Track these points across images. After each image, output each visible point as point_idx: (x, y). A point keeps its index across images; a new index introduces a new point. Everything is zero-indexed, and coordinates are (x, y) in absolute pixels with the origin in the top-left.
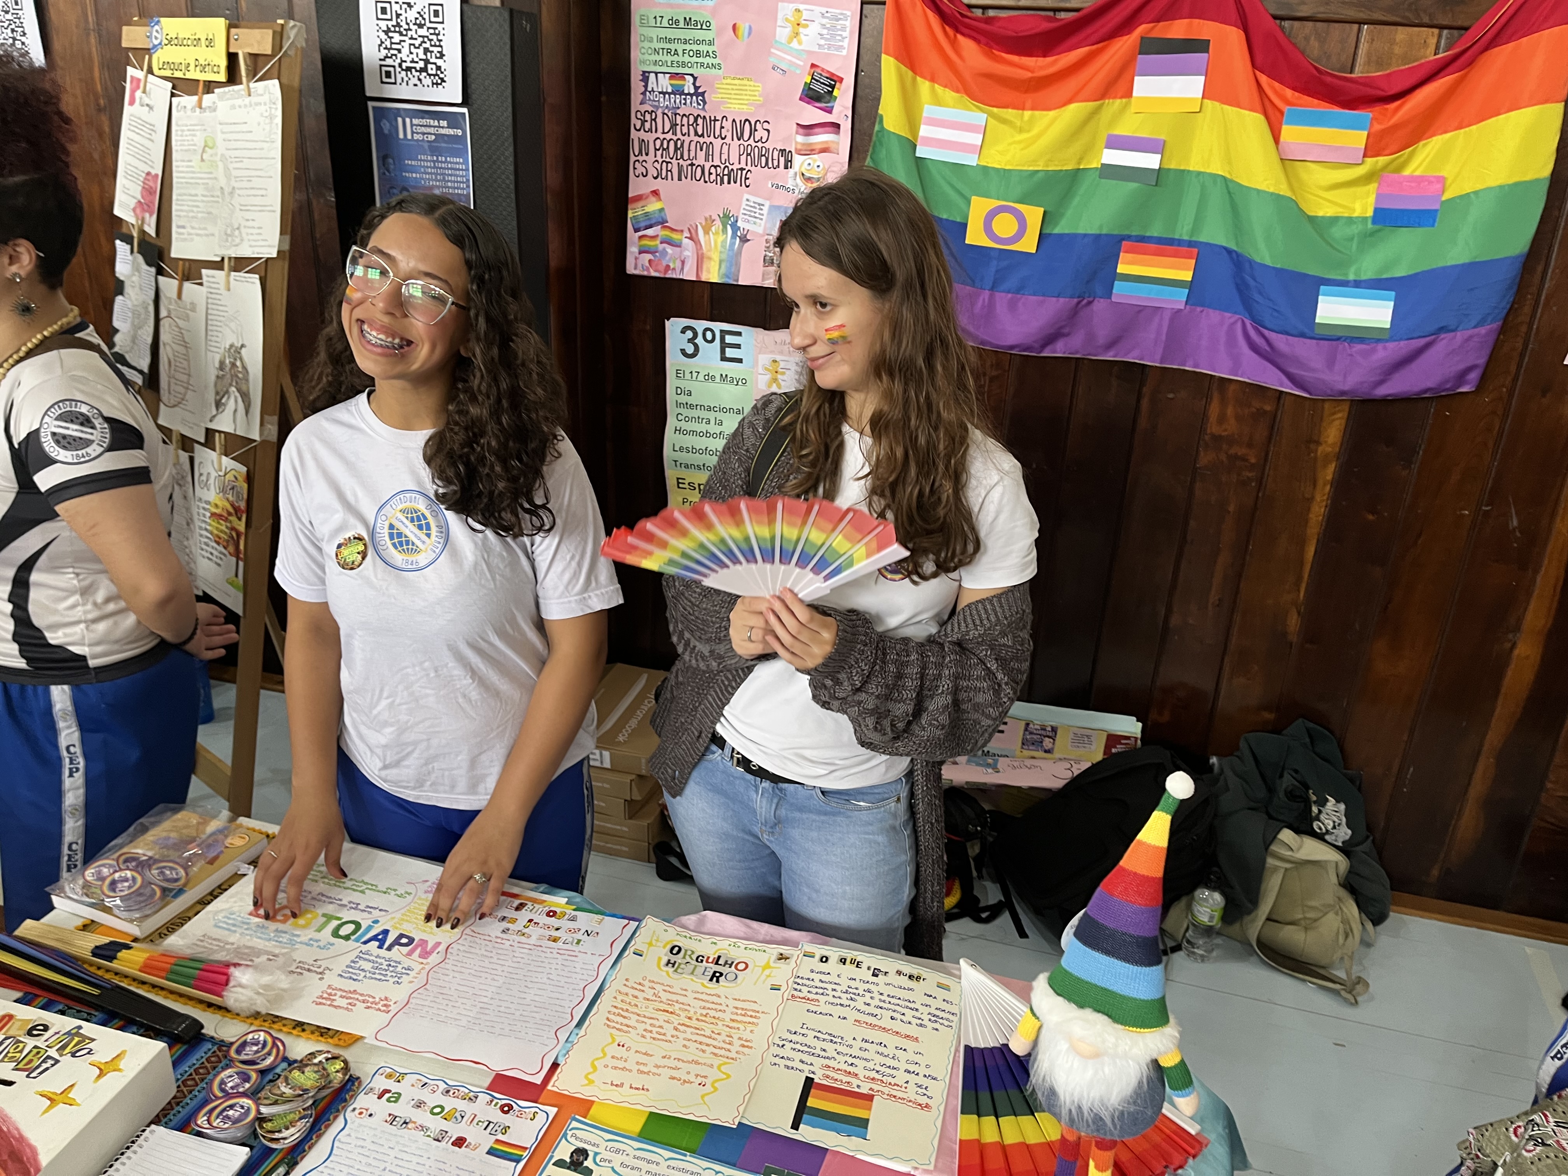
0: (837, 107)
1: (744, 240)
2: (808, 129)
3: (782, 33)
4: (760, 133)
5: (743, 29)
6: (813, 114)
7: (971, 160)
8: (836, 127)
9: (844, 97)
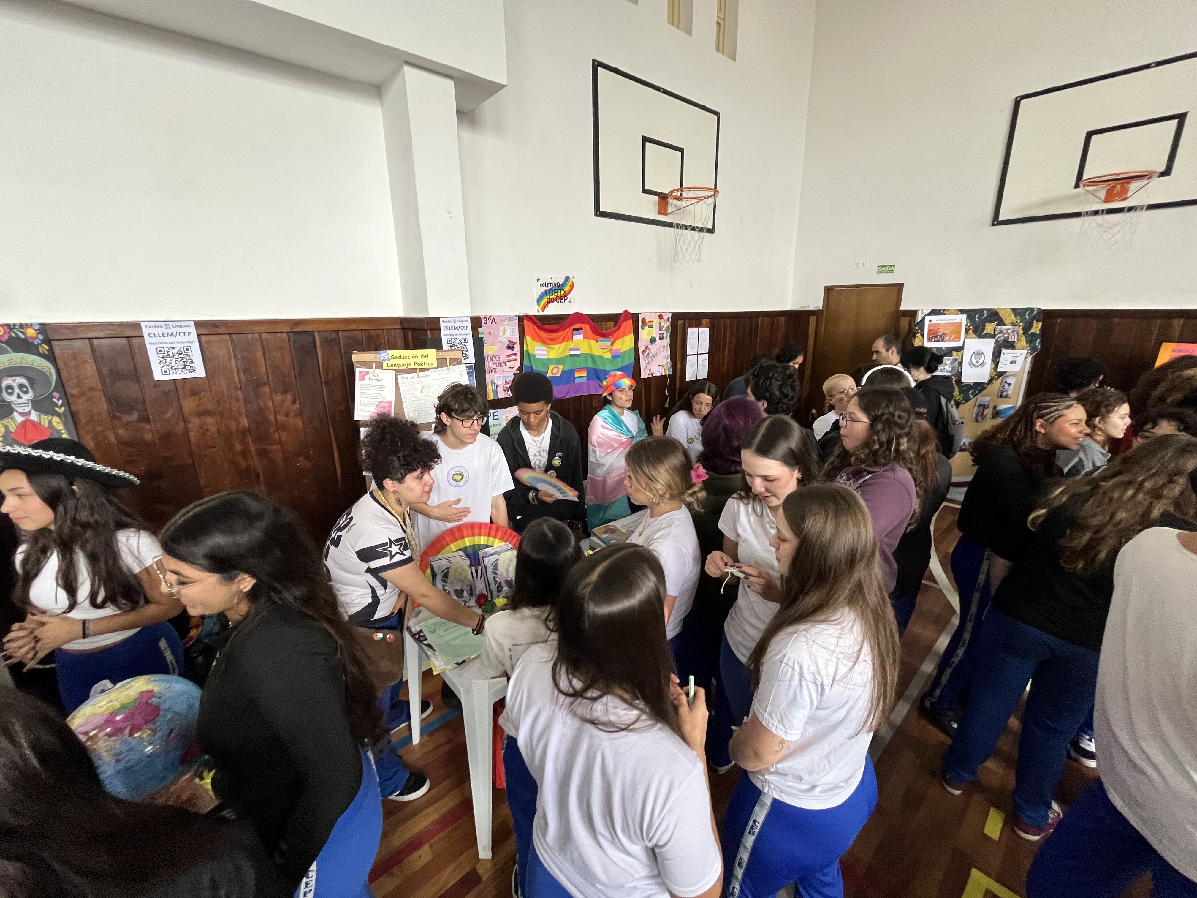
0: (515, 349)
1: (497, 386)
2: (509, 356)
3: (501, 333)
4: (498, 358)
5: (492, 333)
6: (510, 352)
7: (546, 357)
8: (515, 354)
9: (517, 348)
